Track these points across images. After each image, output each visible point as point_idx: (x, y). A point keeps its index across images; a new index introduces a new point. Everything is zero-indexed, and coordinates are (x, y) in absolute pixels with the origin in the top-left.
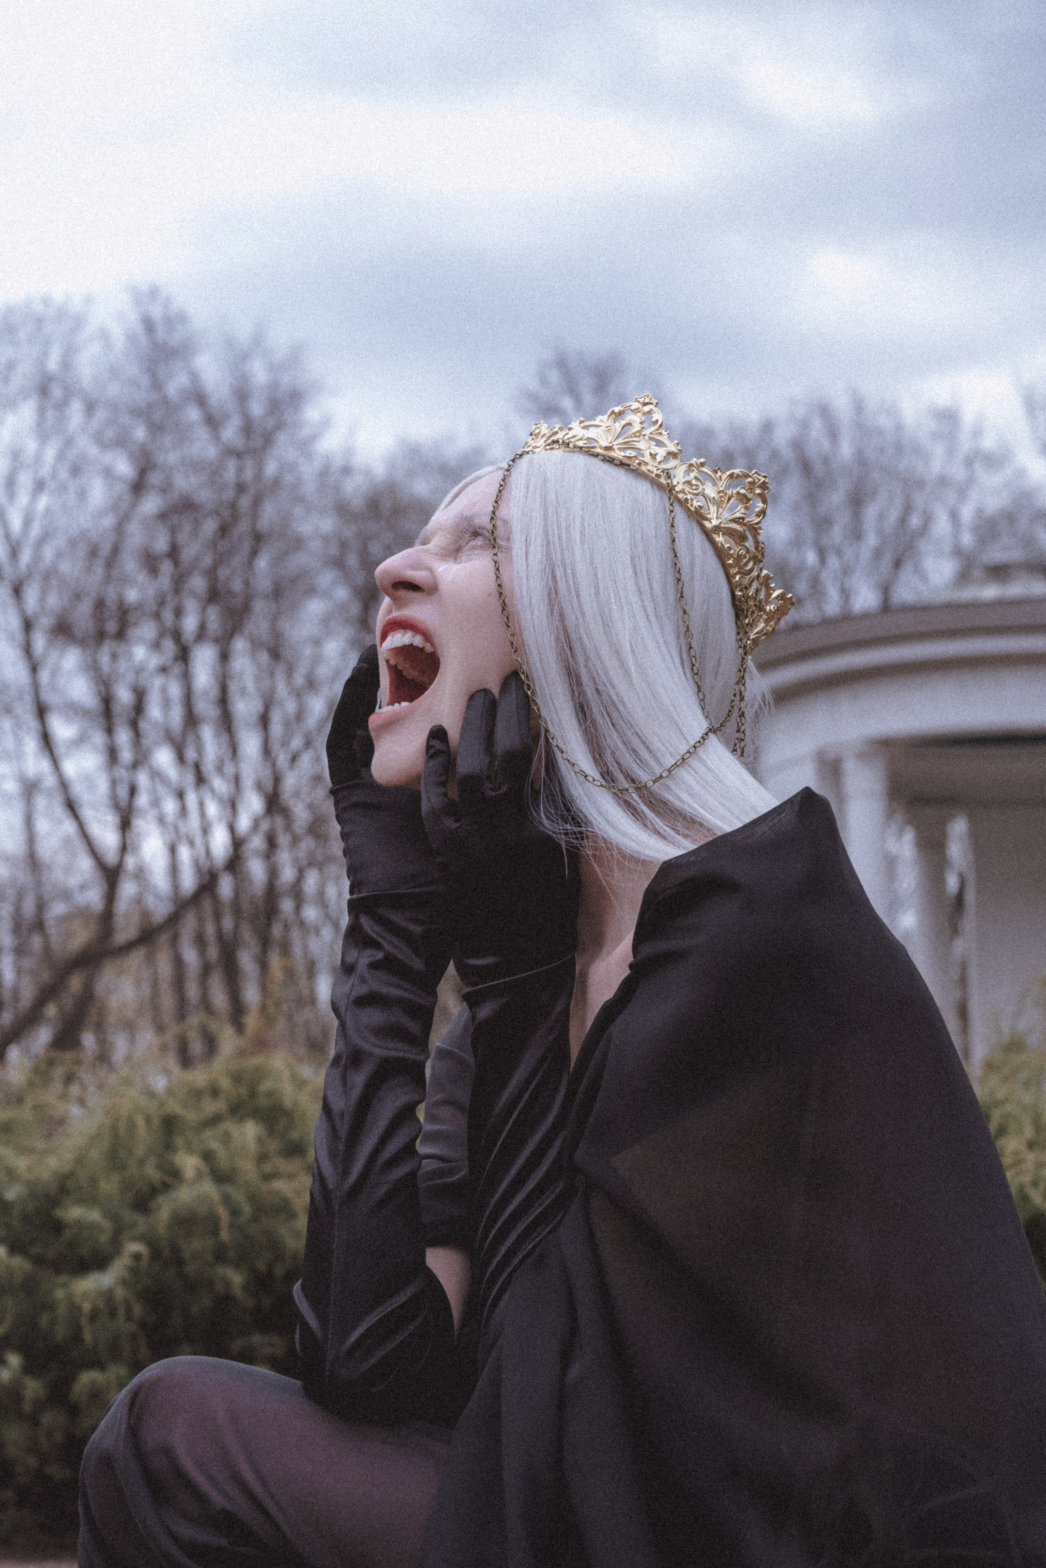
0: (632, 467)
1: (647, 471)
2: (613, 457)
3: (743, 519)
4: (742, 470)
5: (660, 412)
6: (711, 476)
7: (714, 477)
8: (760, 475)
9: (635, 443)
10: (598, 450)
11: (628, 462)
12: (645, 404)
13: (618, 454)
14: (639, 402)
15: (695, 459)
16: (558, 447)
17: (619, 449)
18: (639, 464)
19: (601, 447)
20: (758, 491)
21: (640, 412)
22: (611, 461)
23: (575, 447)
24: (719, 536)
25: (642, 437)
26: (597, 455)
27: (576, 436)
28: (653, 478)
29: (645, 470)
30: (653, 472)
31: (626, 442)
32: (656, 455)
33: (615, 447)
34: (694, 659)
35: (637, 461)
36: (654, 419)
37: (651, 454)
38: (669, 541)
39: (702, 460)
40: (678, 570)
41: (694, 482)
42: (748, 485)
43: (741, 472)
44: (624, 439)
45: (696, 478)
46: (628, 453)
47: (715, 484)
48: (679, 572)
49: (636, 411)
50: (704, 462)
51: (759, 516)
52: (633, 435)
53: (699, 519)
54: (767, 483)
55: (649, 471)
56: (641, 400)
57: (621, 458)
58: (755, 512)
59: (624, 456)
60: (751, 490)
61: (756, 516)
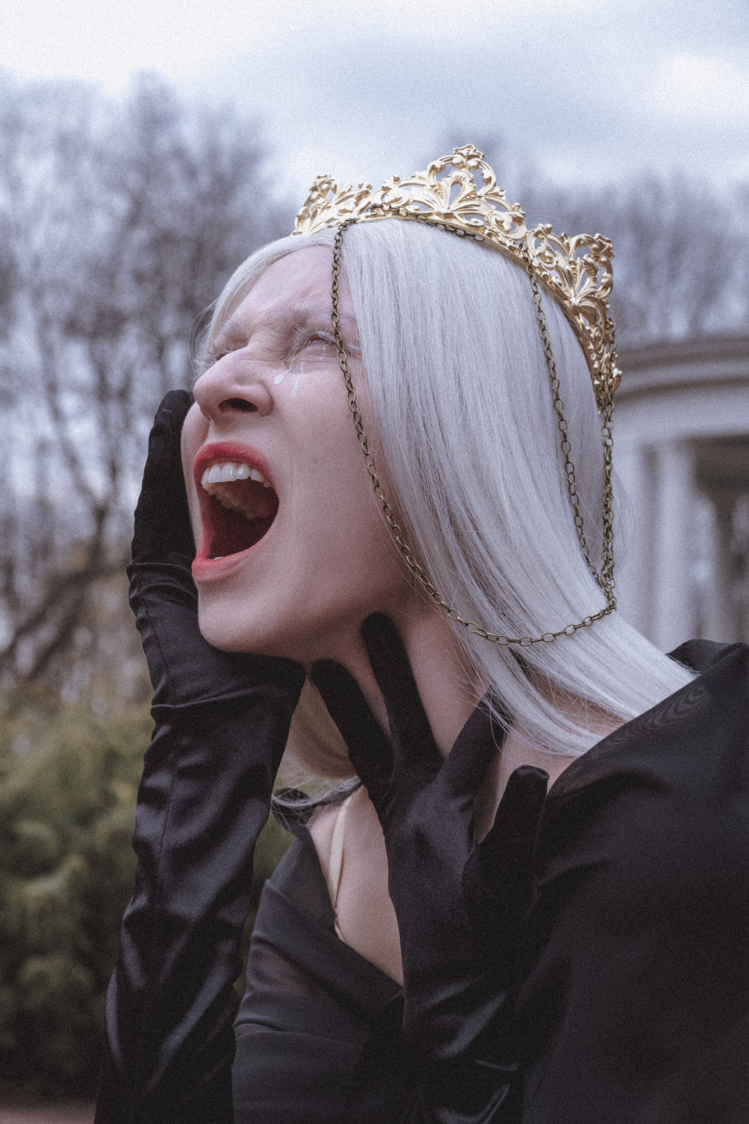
0: (477, 238)
1: (498, 243)
2: (455, 227)
3: (593, 293)
4: (587, 235)
5: (490, 167)
6: (559, 244)
7: (561, 244)
8: (603, 239)
9: (476, 208)
10: (435, 218)
11: (473, 231)
12: (470, 157)
13: (461, 222)
14: (462, 155)
15: (541, 225)
16: (383, 213)
17: (461, 215)
18: (489, 235)
19: (439, 214)
20: (603, 259)
21: (464, 167)
22: (453, 230)
23: (408, 214)
24: (579, 318)
25: (477, 199)
26: (435, 224)
27: (400, 198)
28: (506, 251)
29: (496, 241)
30: (505, 244)
31: (466, 207)
32: (502, 222)
33: (456, 214)
34: (571, 476)
35: (487, 232)
36: (486, 176)
37: (497, 221)
38: (538, 330)
39: (549, 226)
40: (552, 366)
41: (547, 254)
42: (593, 252)
43: (587, 237)
44: (460, 202)
45: (548, 249)
46: (473, 221)
47: (564, 254)
48: (553, 369)
49: (460, 166)
50: (551, 228)
51: (607, 289)
52: (468, 197)
53: (559, 297)
54: (611, 249)
55: (501, 242)
56: (465, 152)
57: (464, 226)
58: (602, 284)
59: (467, 224)
60: (597, 258)
61: (603, 289)
